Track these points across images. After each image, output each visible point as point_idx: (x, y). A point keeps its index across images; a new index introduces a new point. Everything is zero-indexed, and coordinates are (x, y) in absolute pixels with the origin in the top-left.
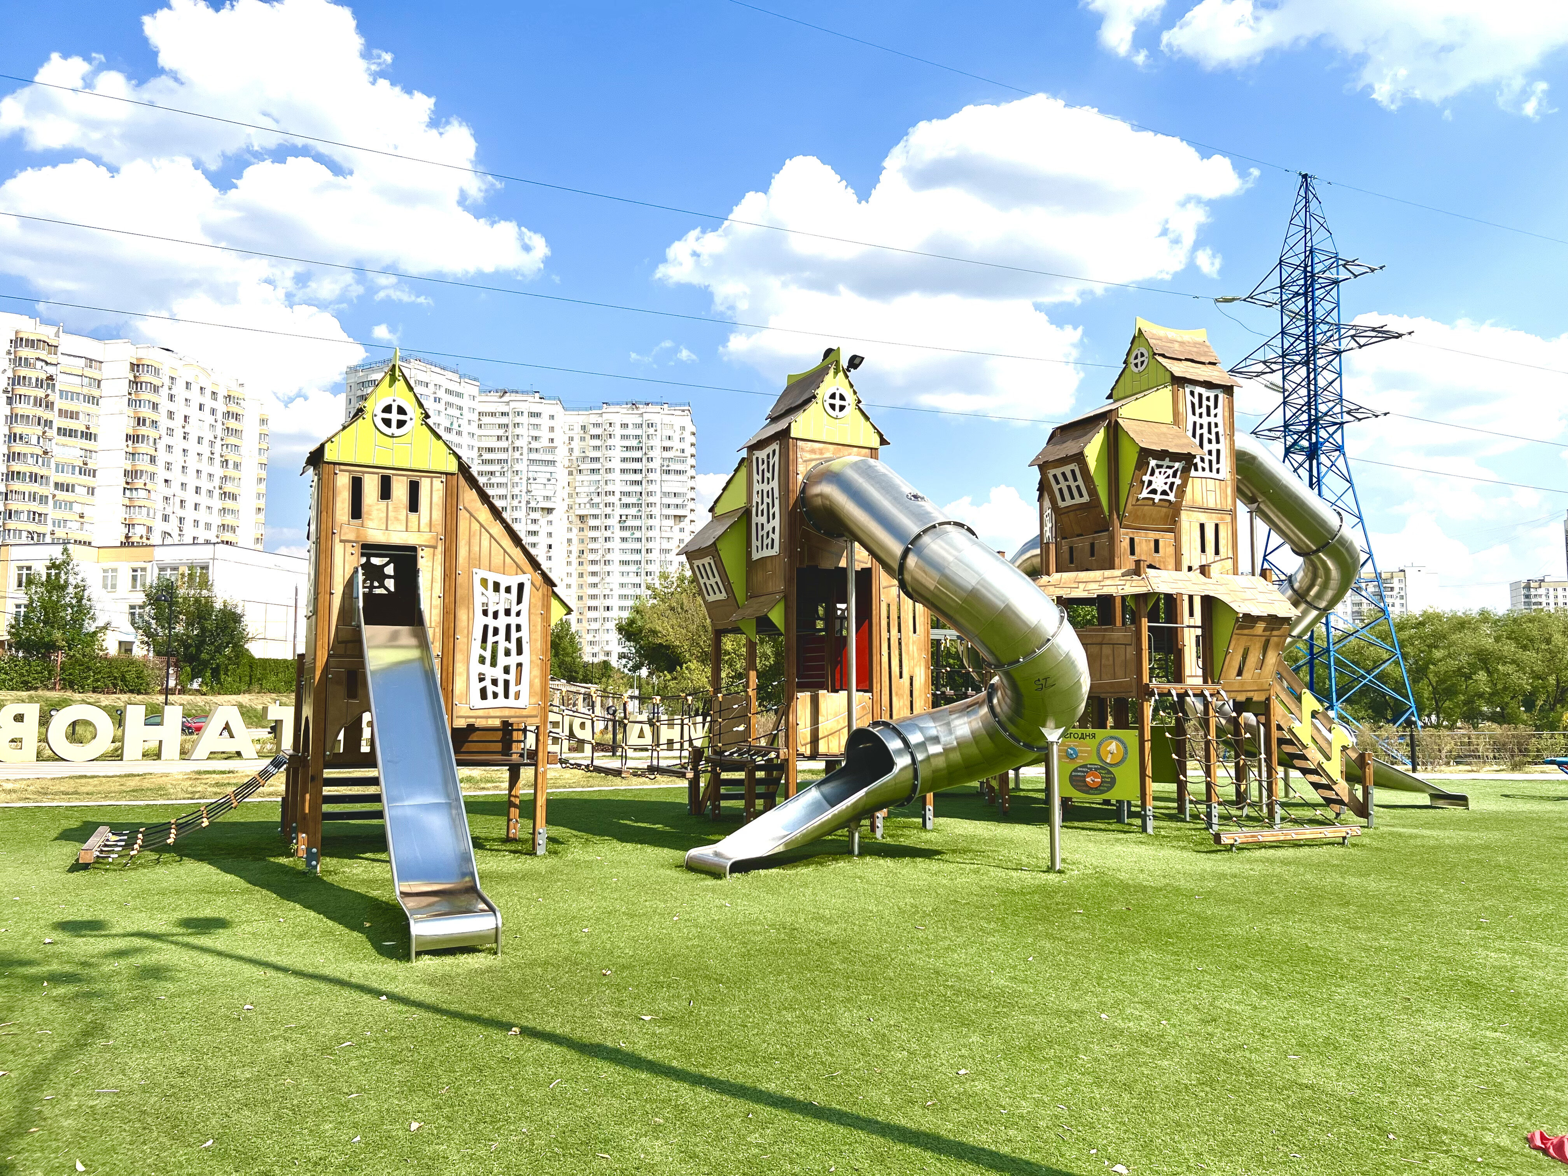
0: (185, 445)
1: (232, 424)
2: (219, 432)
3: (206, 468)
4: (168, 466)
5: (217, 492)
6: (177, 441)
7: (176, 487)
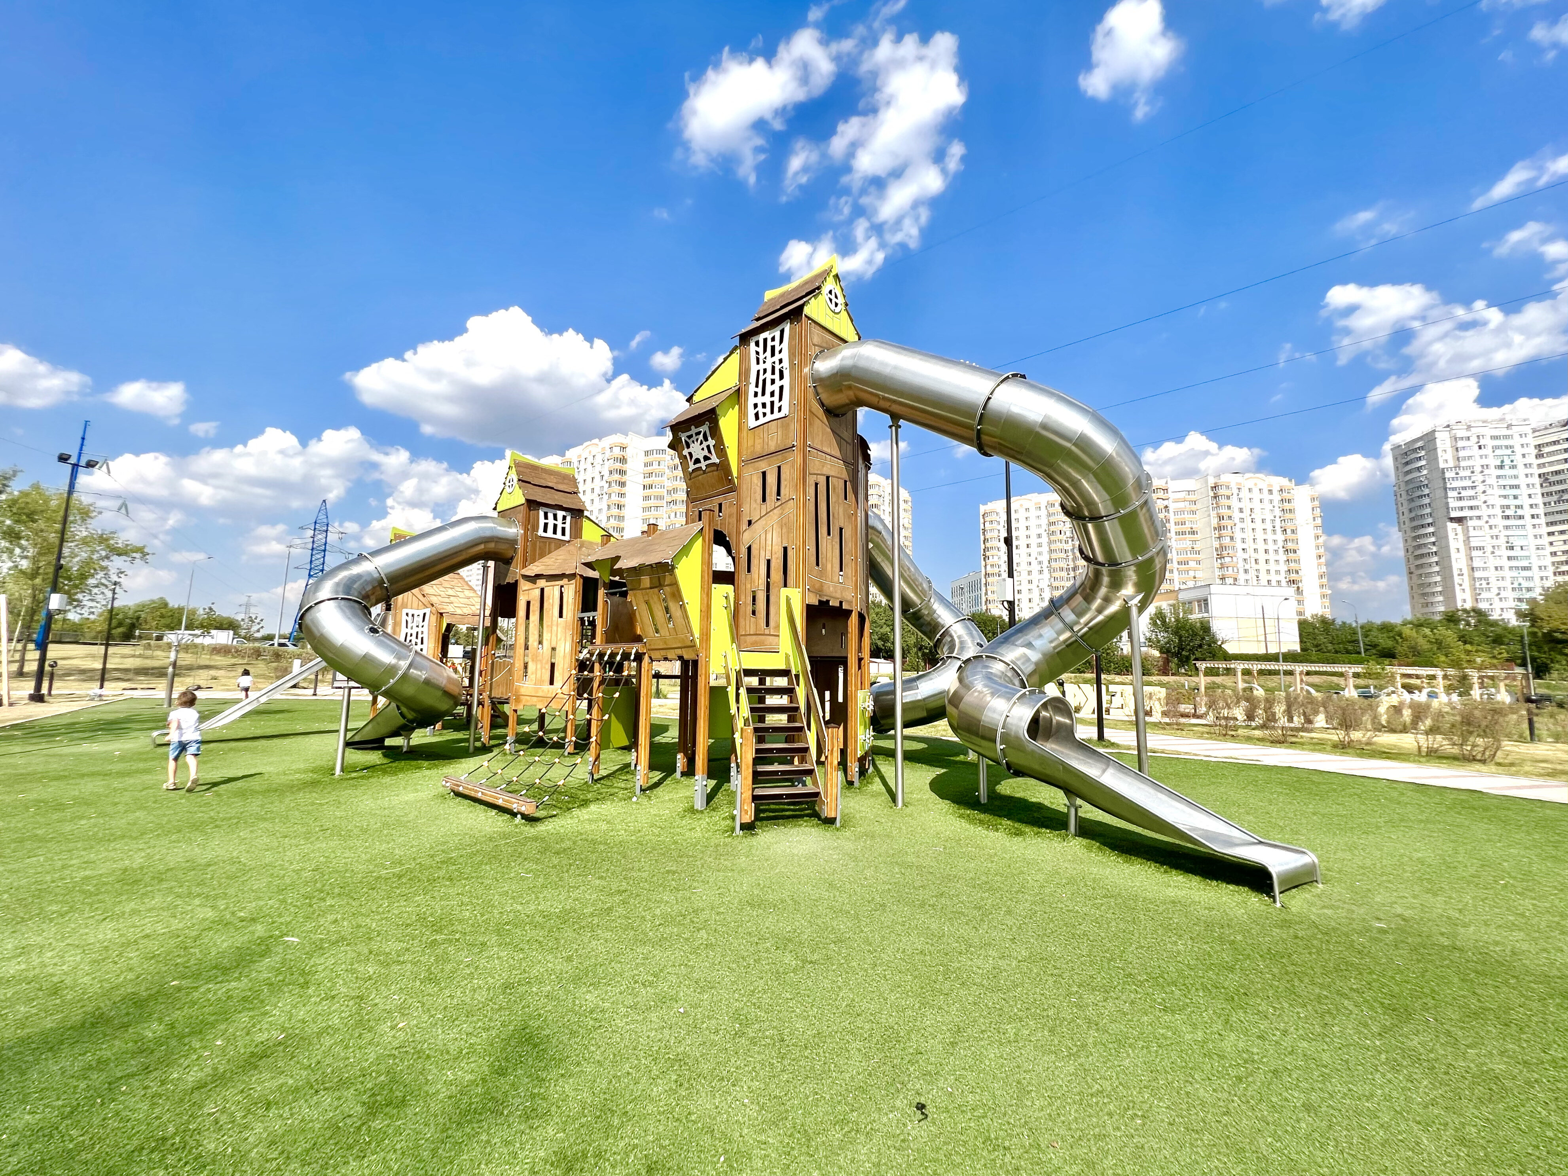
0: (1253, 526)
1: (1287, 506)
2: (1278, 512)
3: (1270, 537)
4: (1243, 541)
5: (1281, 551)
6: (1248, 525)
7: (1251, 551)
